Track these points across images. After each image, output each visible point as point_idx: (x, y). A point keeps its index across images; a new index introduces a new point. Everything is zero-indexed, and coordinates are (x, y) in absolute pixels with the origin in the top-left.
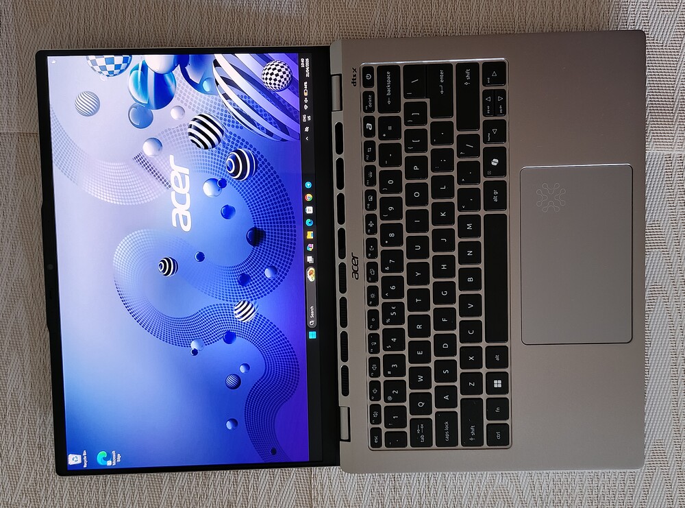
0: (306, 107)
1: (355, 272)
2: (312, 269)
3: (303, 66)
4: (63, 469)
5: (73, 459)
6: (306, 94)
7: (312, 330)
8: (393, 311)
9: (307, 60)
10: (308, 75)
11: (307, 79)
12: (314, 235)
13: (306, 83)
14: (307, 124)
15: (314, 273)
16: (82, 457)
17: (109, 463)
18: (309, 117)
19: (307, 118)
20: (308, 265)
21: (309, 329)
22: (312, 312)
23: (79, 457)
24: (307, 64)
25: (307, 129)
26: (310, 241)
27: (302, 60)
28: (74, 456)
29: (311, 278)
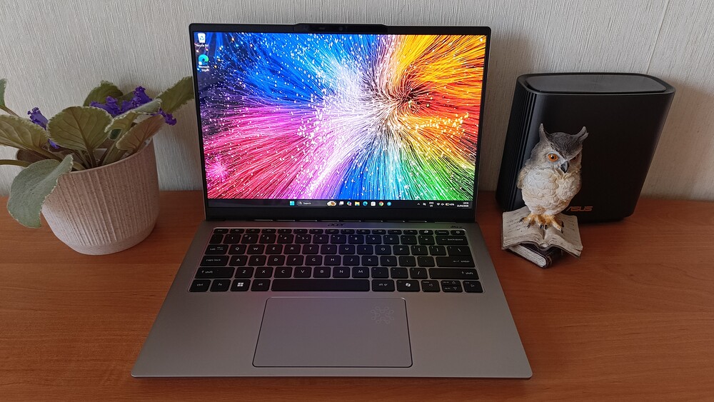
0: (438, 204)
1: (333, 225)
2: (335, 204)
3: (465, 203)
4: (194, 29)
5: (202, 37)
6: (446, 204)
7: (295, 203)
9: (468, 206)
10: (458, 206)
11: (456, 205)
12: (357, 206)
13: (453, 205)
14: (428, 204)
15: (333, 205)
16: (204, 44)
17: (200, 63)
19: (431, 204)
20: (338, 202)
21: (296, 201)
22: (307, 204)
23: (204, 41)
24: (466, 206)
25: (424, 204)
26: (353, 204)
27: (468, 203)
28: (204, 37)
29: (329, 204)
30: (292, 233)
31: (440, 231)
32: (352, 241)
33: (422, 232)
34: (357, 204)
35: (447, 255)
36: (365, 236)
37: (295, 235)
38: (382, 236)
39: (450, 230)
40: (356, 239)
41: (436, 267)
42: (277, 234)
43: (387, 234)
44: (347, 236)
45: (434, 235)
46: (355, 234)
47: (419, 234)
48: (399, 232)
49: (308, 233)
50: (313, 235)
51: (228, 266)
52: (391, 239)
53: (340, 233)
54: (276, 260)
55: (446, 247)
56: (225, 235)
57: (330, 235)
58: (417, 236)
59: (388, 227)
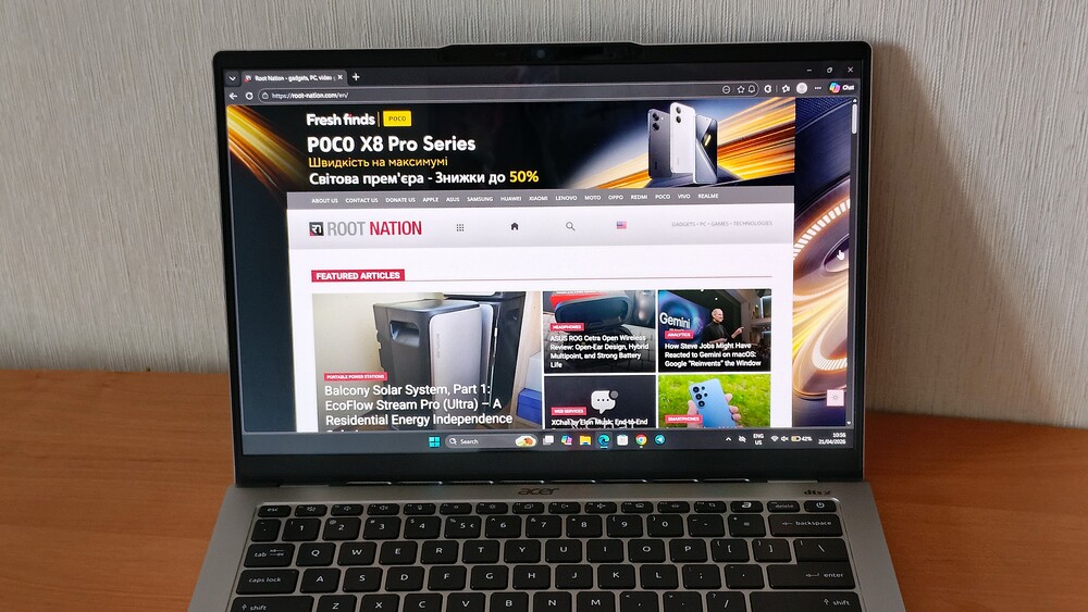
0: (775, 438)
1: (530, 492)
2: (534, 442)
3: (835, 435)
6: (794, 439)
7: (442, 442)
8: (467, 525)
9: (844, 442)
10: (821, 442)
11: (815, 441)
13: (810, 439)
14: (750, 439)
15: (527, 445)
18: (759, 443)
19: (758, 439)
20: (540, 435)
21: (443, 436)
22: (469, 443)
24: (837, 442)
25: (742, 439)
26: (576, 440)
27: (844, 435)
29: (520, 442)
30: (437, 514)
31: (780, 503)
32: (574, 530)
33: (736, 506)
34: (585, 440)
35: (794, 562)
36: (604, 517)
37: (444, 518)
38: (644, 517)
39: (801, 499)
40: (584, 525)
41: (767, 588)
42: (403, 517)
43: (656, 512)
44: (564, 517)
45: (765, 514)
46: (583, 512)
47: (729, 512)
48: (684, 507)
49: (474, 513)
50: (484, 518)
51: (297, 593)
52: (665, 524)
53: (546, 512)
54: (404, 577)
55: (791, 540)
56: (284, 521)
57: (524, 517)
58: (725, 516)
59: (658, 496)
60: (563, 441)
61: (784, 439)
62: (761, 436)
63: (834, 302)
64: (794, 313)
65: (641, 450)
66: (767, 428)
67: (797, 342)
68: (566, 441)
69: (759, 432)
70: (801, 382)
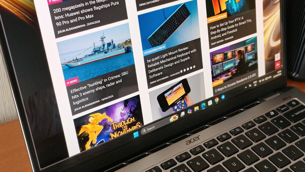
0: (260, 81)
2: (177, 117)
3: (278, 73)
6: (266, 79)
9: (280, 74)
10: (274, 77)
11: (272, 77)
12: (197, 111)
13: (270, 77)
14: (253, 85)
15: (175, 120)
19: (255, 84)
20: (180, 113)
22: (151, 129)
24: (278, 75)
26: (193, 110)
27: (280, 71)
29: (172, 119)
60: (188, 112)
61: (263, 80)
62: (256, 82)
63: (276, 16)
64: (264, 25)
65: (217, 104)
66: (257, 78)
67: (265, 38)
68: (190, 112)
69: (255, 81)
70: (267, 55)
